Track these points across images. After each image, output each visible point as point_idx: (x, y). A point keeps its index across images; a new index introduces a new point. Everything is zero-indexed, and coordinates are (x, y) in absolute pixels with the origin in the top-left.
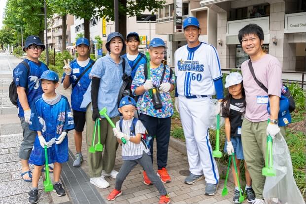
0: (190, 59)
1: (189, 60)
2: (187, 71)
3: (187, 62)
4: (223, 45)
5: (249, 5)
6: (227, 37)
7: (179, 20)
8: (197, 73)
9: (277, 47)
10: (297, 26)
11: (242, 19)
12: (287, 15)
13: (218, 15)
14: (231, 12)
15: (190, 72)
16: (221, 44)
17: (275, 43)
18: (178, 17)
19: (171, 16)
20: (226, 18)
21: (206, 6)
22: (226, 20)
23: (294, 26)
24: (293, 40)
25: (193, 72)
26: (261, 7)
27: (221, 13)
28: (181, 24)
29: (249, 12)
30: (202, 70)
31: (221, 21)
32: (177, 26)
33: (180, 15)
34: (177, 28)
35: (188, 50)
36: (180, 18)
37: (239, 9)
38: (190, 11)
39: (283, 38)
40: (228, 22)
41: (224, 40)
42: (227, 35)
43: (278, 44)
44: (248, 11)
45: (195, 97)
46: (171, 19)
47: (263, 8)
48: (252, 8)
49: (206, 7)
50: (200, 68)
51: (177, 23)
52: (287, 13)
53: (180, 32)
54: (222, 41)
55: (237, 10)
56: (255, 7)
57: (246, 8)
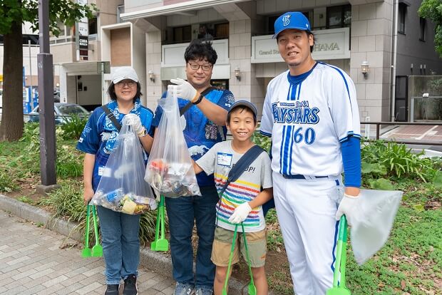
0: (293, 98)
1: (290, 102)
2: (286, 124)
3: (286, 104)
4: (156, 81)
5: (195, 22)
6: (163, 69)
7: (84, 41)
8: (305, 127)
9: (240, 83)
10: (270, 53)
11: (183, 42)
12: (254, 38)
13: (147, 35)
14: (166, 32)
15: (292, 124)
16: (153, 80)
17: (239, 78)
18: (82, 37)
19: (68, 34)
20: (160, 40)
21: (128, 21)
22: (160, 43)
23: (266, 53)
24: (263, 73)
25: (297, 127)
26: (211, 26)
27: (151, 33)
28: (87, 47)
29: (194, 32)
30: (316, 120)
31: (153, 45)
32: (80, 51)
33: (85, 32)
34: (81, 54)
35: (289, 81)
36: (86, 38)
37: (179, 27)
38: (100, 28)
39: (250, 70)
40: (164, 46)
41: (158, 73)
42: (163, 65)
43: (242, 79)
44: (192, 31)
45: (300, 177)
46: (68, 40)
47: (213, 27)
48: (198, 26)
49: (129, 23)
50: (311, 115)
51: (81, 47)
52: (254, 34)
53: (86, 61)
54: (154, 76)
55: (174, 29)
56: (202, 25)
57: (189, 27)
